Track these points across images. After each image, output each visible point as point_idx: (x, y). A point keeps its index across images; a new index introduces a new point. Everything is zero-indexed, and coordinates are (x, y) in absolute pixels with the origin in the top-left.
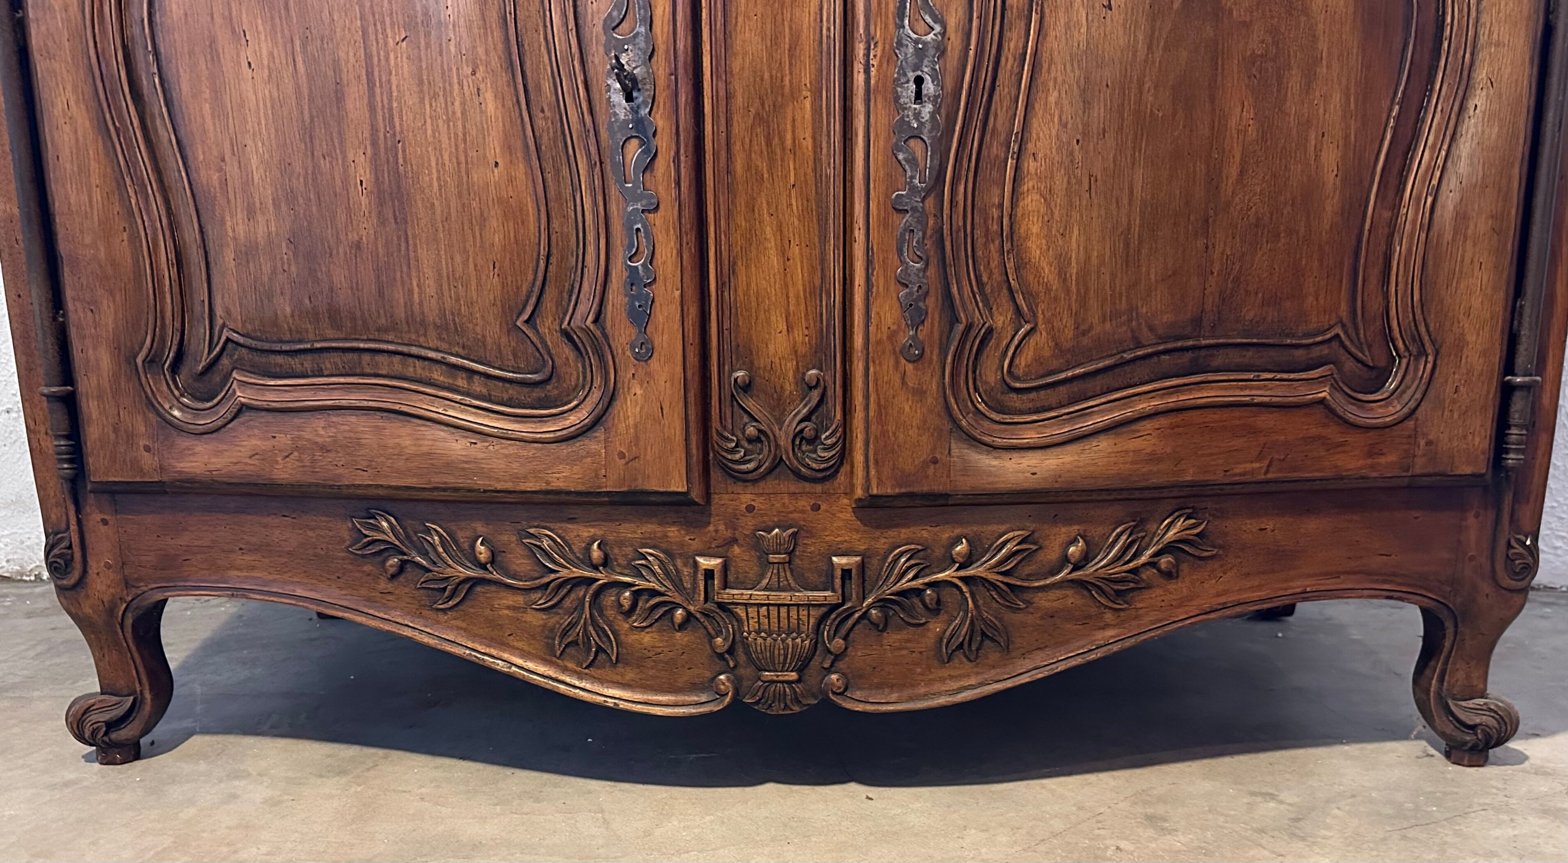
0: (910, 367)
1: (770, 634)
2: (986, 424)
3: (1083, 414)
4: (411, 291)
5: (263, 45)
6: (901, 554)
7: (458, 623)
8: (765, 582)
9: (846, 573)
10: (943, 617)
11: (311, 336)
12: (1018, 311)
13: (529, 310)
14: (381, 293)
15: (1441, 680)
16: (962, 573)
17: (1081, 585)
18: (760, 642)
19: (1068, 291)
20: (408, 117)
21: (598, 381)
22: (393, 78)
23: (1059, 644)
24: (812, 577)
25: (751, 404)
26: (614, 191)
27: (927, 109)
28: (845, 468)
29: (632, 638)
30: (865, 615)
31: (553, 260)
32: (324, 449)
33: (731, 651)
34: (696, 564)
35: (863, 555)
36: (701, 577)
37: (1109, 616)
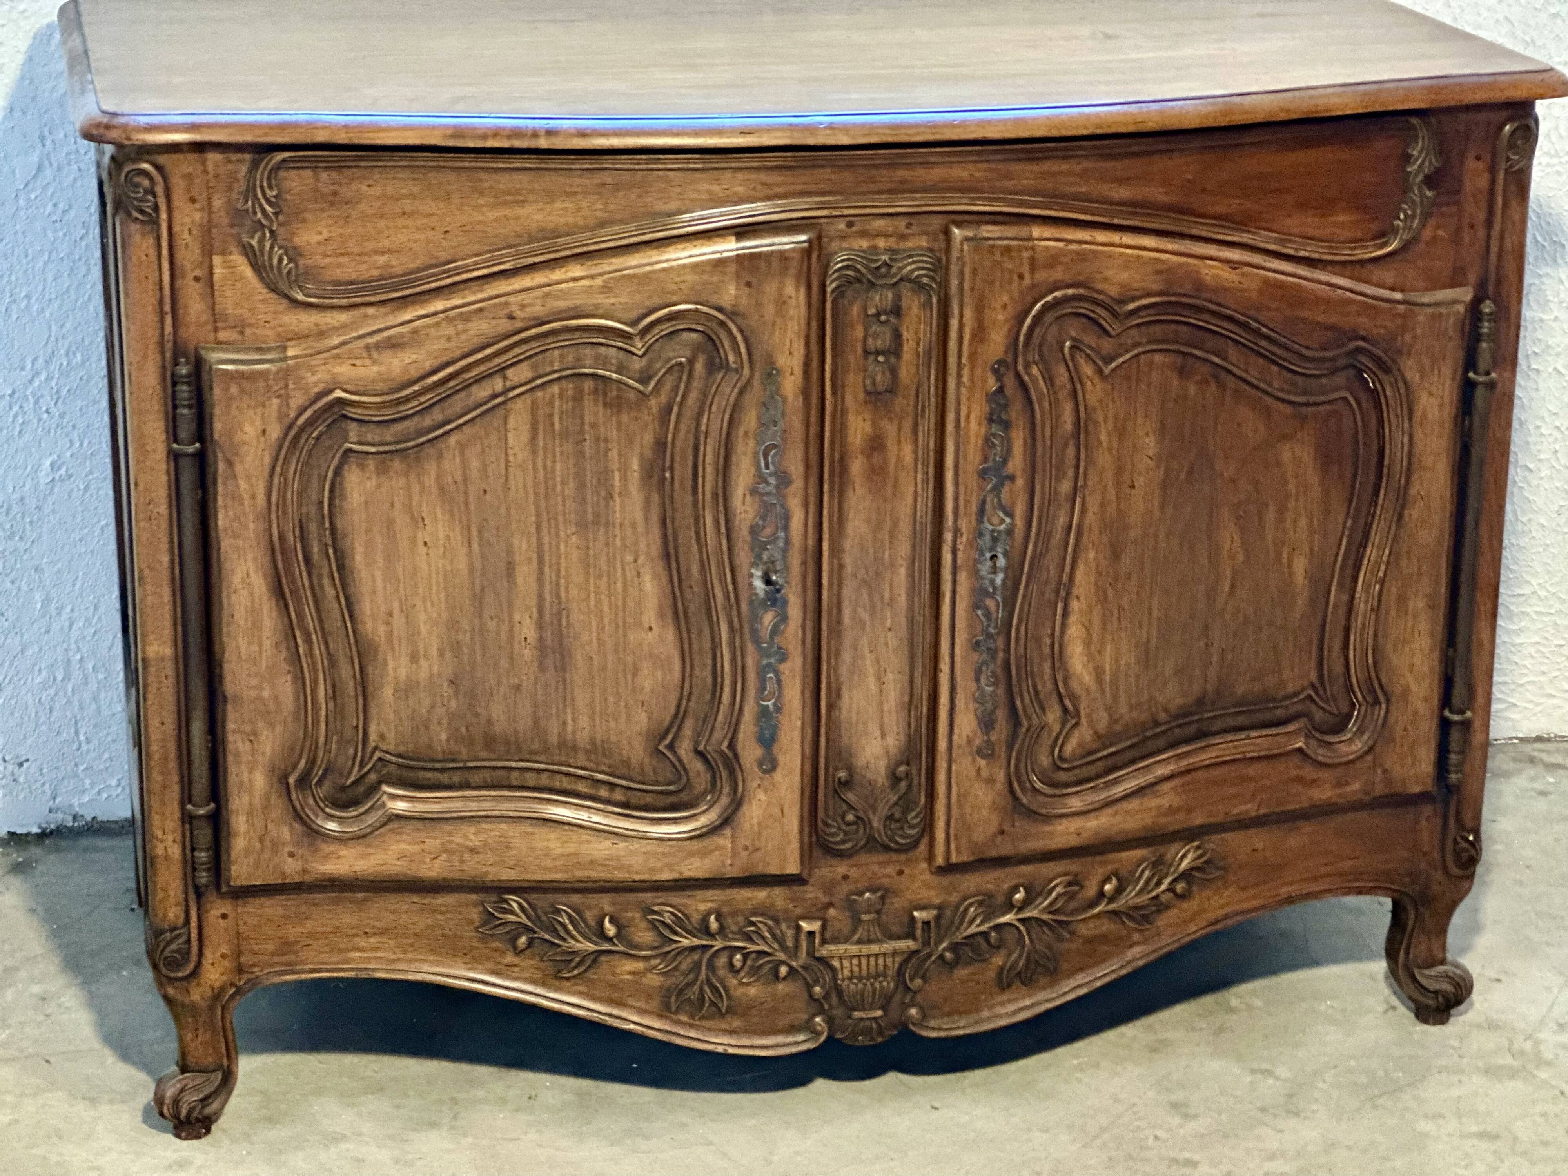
0: (983, 763)
1: (860, 979)
2: (1041, 798)
3: (1116, 782)
4: (564, 723)
5: (441, 529)
6: (971, 905)
7: (582, 988)
8: (856, 937)
9: (926, 923)
10: (1003, 952)
11: (465, 757)
12: (1065, 710)
13: (670, 737)
14: (536, 724)
15: (1407, 953)
16: (1020, 916)
17: (1115, 913)
18: (851, 988)
19: (1103, 692)
20: (574, 592)
21: (726, 790)
22: (563, 561)
23: (1096, 964)
24: (895, 929)
25: (850, 796)
26: (750, 648)
27: (999, 579)
28: (925, 841)
29: (739, 992)
30: (941, 957)
31: (693, 698)
32: (473, 850)
33: (826, 997)
34: (798, 928)
35: (940, 908)
36: (803, 937)
37: (1136, 937)
